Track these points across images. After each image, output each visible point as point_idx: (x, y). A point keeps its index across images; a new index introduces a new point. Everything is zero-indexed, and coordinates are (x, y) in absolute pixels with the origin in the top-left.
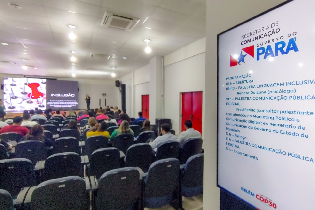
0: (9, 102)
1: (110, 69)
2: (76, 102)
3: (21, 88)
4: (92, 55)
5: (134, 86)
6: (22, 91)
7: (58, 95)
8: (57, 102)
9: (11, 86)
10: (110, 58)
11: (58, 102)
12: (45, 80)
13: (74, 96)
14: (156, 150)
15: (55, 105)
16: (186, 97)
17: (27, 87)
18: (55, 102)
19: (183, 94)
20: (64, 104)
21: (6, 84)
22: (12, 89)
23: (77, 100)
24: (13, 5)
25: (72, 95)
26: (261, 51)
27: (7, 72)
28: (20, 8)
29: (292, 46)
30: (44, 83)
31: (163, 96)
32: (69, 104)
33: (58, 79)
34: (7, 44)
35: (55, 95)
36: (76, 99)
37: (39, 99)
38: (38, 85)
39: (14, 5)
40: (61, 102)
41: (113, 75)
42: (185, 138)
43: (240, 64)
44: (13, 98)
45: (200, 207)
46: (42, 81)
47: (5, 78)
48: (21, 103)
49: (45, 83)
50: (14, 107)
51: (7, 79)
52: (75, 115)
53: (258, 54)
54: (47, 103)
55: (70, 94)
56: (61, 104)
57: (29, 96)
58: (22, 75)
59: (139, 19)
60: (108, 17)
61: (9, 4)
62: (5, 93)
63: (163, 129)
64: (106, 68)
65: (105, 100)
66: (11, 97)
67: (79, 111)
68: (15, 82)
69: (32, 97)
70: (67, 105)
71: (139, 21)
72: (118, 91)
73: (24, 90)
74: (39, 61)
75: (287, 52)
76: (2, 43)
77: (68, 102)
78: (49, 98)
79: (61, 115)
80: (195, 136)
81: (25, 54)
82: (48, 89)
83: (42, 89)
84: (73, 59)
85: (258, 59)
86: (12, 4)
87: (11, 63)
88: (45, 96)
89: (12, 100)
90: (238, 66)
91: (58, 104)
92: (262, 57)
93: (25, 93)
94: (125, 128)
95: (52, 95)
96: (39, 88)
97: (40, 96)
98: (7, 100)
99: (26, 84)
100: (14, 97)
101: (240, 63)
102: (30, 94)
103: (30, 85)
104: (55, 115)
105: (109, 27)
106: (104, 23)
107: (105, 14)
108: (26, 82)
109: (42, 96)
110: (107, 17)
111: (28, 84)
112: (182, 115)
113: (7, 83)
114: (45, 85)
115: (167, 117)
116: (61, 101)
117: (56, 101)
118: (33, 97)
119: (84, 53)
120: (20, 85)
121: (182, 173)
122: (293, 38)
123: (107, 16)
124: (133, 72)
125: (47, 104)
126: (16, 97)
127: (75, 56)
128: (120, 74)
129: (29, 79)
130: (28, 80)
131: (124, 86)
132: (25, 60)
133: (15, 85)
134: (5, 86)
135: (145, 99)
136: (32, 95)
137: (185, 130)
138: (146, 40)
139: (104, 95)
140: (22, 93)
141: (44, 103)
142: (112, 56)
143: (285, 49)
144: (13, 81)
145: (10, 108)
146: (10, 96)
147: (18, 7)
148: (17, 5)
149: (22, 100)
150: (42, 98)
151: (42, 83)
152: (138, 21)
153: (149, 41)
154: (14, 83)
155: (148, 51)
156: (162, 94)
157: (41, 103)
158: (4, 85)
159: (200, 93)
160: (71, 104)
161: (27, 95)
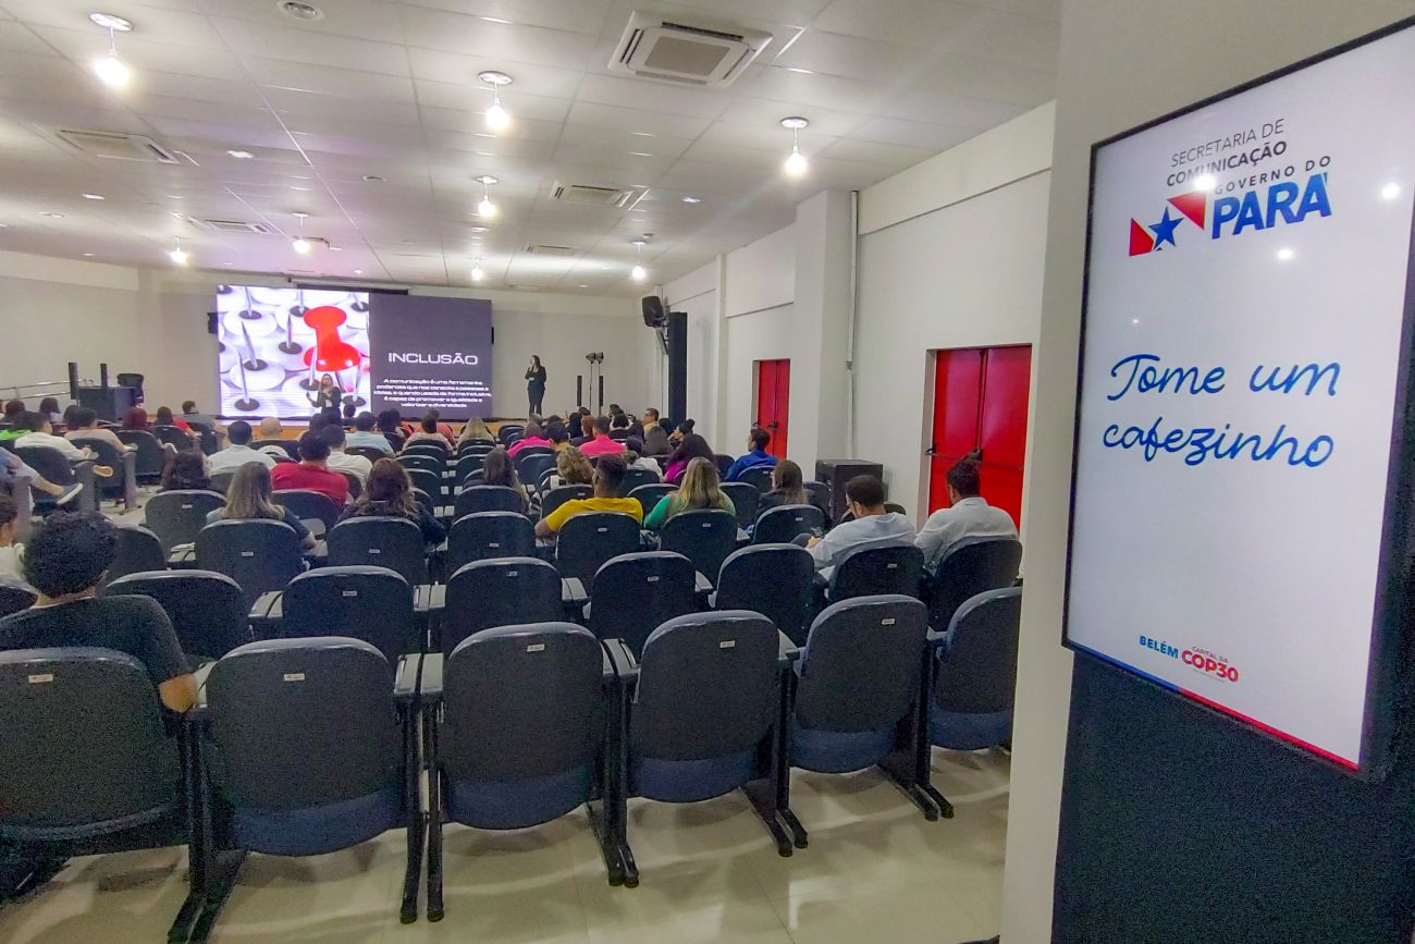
0: (238, 382)
1: (628, 246)
2: (482, 389)
3: (279, 328)
4: (559, 192)
5: (726, 320)
6: (284, 338)
7: (414, 358)
8: (410, 388)
9: (241, 319)
10: (630, 202)
11: (416, 388)
12: (364, 297)
13: (476, 362)
14: (827, 573)
15: (402, 399)
16: (956, 371)
17: (299, 324)
18: (404, 387)
19: (942, 357)
20: (436, 394)
21: (226, 313)
22: (249, 333)
23: (488, 382)
24: (296, 9)
25: (470, 360)
26: (1226, 210)
27: (229, 265)
28: (318, 15)
29: (1314, 200)
30: (361, 307)
31: (849, 365)
32: (458, 397)
33: (415, 292)
34: (249, 156)
35: (405, 358)
36: (484, 374)
37: (343, 373)
38: (340, 316)
39: (298, 6)
40: (427, 388)
41: (639, 274)
42: (946, 534)
43: (1160, 249)
44: (249, 366)
45: (1001, 790)
46: (353, 301)
47: (221, 287)
48: (279, 388)
49: (366, 308)
50: (255, 405)
51: (227, 291)
52: (490, 438)
53: (1219, 220)
54: (373, 388)
55: (458, 355)
56: (426, 394)
57: (307, 361)
58: (281, 275)
59: (764, 35)
60: (642, 34)
61: (280, 5)
62: (222, 348)
63: (854, 499)
64: (610, 242)
65: (601, 378)
66: (244, 362)
67: (499, 425)
68: (258, 303)
69: (317, 363)
70: (448, 400)
71: (767, 42)
72: (652, 341)
73: (290, 337)
74: (351, 220)
75: (1300, 217)
76: (231, 152)
77: (453, 388)
78: (380, 371)
79: (438, 436)
80: (988, 530)
81: (299, 192)
82: (375, 332)
83: (356, 330)
84: (487, 211)
85: (1216, 234)
86: (291, 4)
87: (247, 228)
88: (366, 362)
89: (247, 372)
90: (1154, 253)
91: (416, 393)
92: (1228, 227)
93: (294, 349)
94: (705, 488)
95: (392, 357)
96: (342, 330)
97: (349, 363)
98: (230, 376)
99: (295, 311)
100: (256, 366)
101: (1161, 245)
102: (310, 351)
103: (311, 317)
104: (419, 434)
105: (638, 73)
106: (621, 61)
107: (632, 22)
108: (298, 303)
109: (357, 362)
110: (639, 33)
111: (301, 310)
112: (934, 449)
113: (230, 306)
114: (367, 313)
115: (867, 456)
116: (424, 382)
117: (406, 382)
118: (322, 362)
119: (528, 184)
120: (273, 315)
121: (935, 659)
122: (1319, 175)
123: (637, 31)
124: (720, 257)
125: (375, 392)
126: (262, 365)
127: (495, 197)
128: (665, 270)
129: (307, 293)
130: (302, 294)
131: (679, 322)
132: (301, 216)
133: (257, 316)
134: (223, 318)
135: (772, 378)
136: (318, 359)
137: (951, 506)
138: (788, 124)
139: (596, 358)
140: (283, 347)
141: (364, 390)
142: (638, 193)
143: (1295, 207)
144: (251, 299)
145: (240, 405)
146: (241, 361)
147: (308, 12)
148: (306, 7)
149: (283, 375)
150: (356, 367)
151: (355, 307)
152: (762, 43)
153: (799, 124)
154: (255, 308)
155: (796, 167)
156: (850, 360)
157: (351, 390)
158: (220, 316)
159: (1018, 354)
160: (463, 394)
161: (301, 356)
